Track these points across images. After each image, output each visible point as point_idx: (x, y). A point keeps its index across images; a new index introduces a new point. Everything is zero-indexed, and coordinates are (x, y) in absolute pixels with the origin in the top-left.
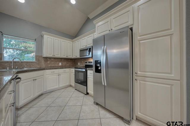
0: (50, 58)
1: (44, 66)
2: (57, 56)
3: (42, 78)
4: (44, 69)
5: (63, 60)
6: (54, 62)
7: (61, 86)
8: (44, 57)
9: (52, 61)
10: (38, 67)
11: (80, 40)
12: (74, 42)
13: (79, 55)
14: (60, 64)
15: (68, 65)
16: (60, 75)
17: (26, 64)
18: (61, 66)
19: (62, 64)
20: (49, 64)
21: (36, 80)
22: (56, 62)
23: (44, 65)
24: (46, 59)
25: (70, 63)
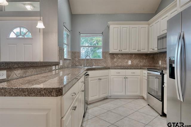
0: (117, 54)
1: (111, 65)
2: (124, 51)
3: (106, 78)
4: (109, 68)
5: (134, 55)
6: (121, 60)
7: (128, 94)
8: (110, 54)
10: (105, 65)
12: (150, 26)
13: (157, 47)
14: (130, 62)
15: (142, 64)
17: (95, 62)
19: (132, 62)
20: (116, 62)
21: (101, 79)
22: (124, 59)
23: (110, 63)
24: (113, 55)
25: (144, 61)
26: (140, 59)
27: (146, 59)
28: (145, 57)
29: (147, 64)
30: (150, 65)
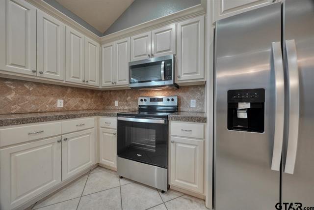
5: (69, 90)
6: (34, 98)
9: (28, 92)
11: (128, 39)
14: (60, 103)
15: (84, 106)
16: (66, 140)
18: (61, 110)
19: (65, 103)
22: (45, 95)
25: (89, 101)
26: (82, 97)
27: (92, 98)
28: (90, 95)
29: (94, 106)
30: (97, 108)
